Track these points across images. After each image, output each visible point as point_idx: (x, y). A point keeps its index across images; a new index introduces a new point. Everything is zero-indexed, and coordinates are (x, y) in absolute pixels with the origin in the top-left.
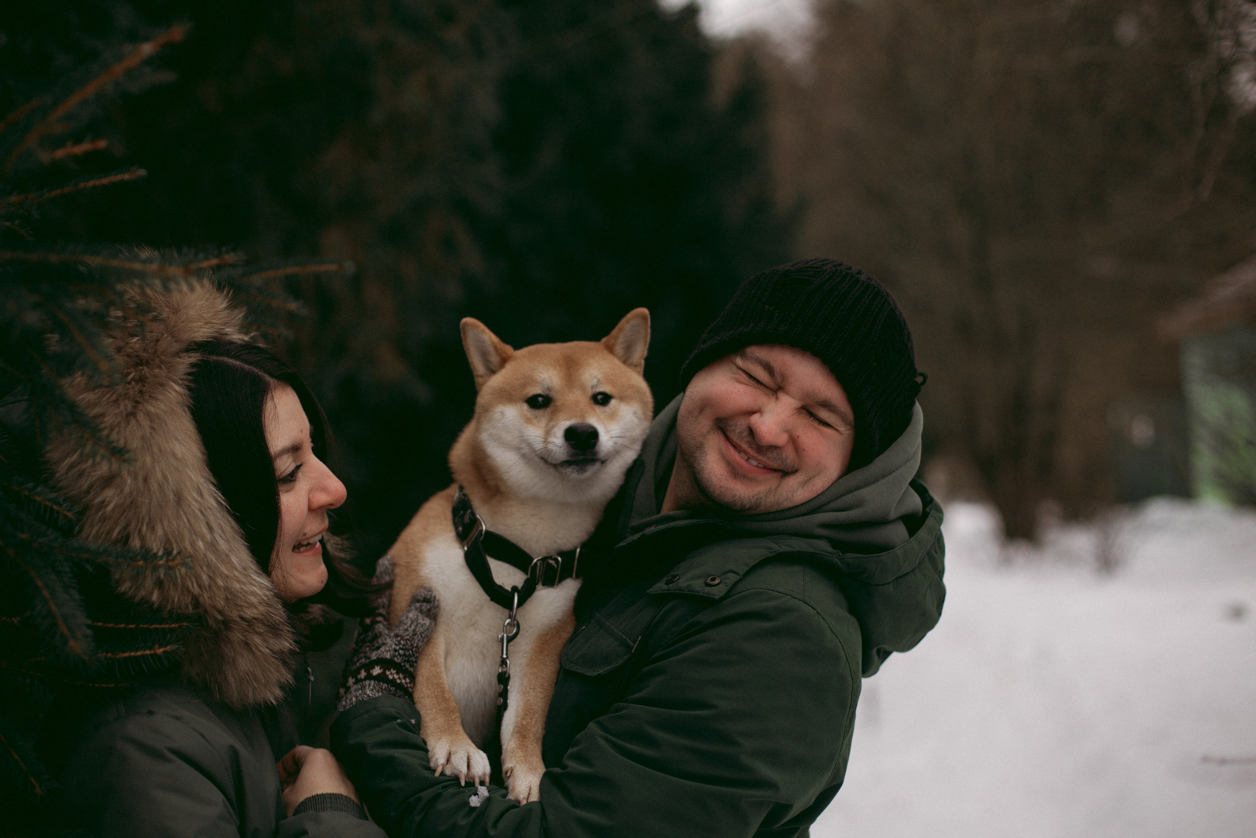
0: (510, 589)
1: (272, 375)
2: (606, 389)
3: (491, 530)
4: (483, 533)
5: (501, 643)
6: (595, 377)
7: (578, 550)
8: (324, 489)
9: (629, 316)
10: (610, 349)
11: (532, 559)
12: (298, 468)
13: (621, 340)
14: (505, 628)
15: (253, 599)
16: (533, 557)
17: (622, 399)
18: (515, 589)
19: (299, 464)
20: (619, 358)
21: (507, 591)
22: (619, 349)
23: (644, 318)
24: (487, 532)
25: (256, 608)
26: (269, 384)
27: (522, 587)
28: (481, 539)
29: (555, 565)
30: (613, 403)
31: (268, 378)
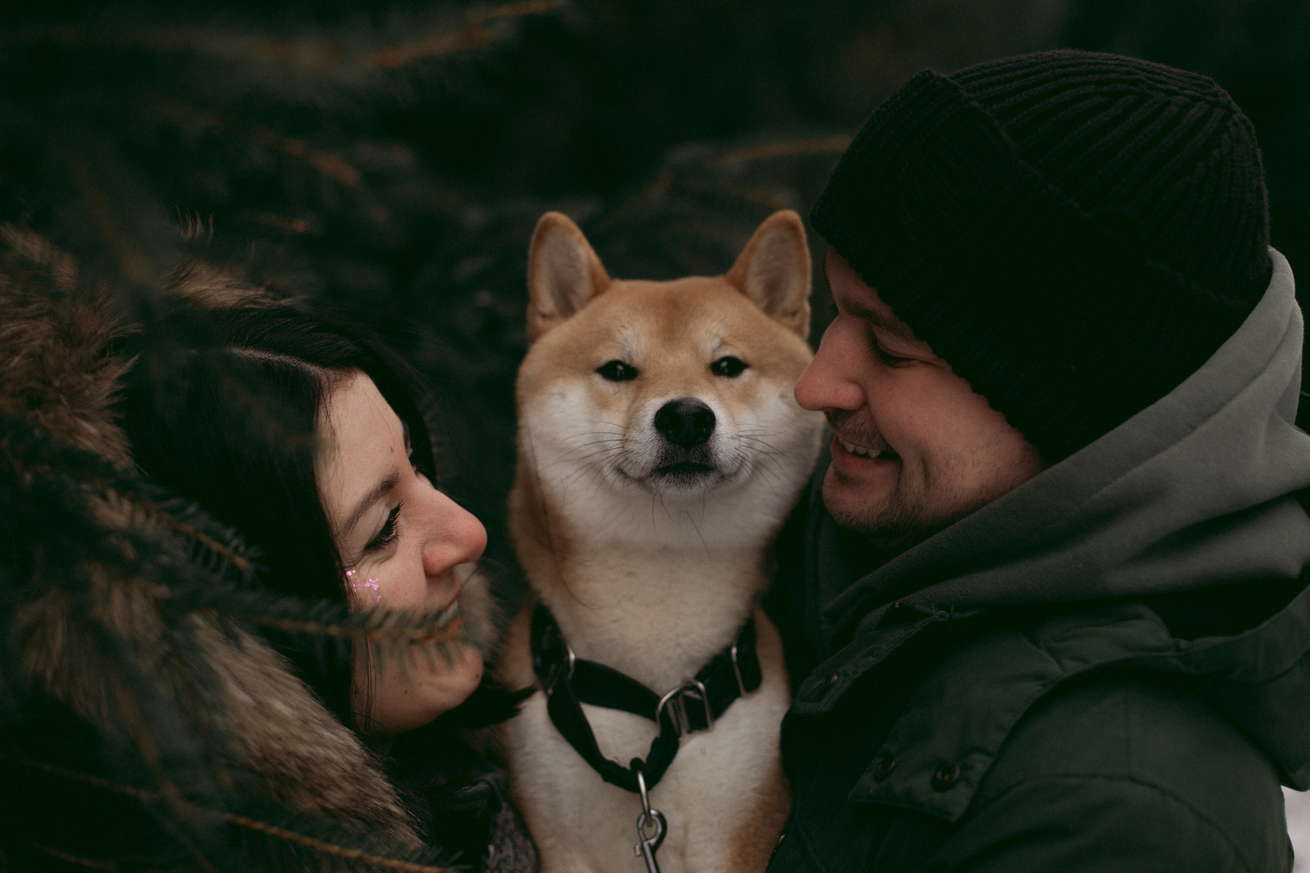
0: (628, 766)
1: (323, 364)
2: (736, 351)
3: (585, 656)
4: (572, 664)
5: (642, 858)
6: (716, 335)
7: (734, 651)
8: (448, 538)
9: (764, 225)
10: (741, 287)
11: (658, 699)
12: (394, 513)
13: (755, 265)
14: (641, 832)
15: (333, 773)
16: (659, 693)
17: (763, 370)
18: (636, 762)
19: (395, 505)
20: (755, 301)
21: (624, 769)
22: (755, 285)
23: (791, 227)
24: (578, 662)
25: (340, 788)
26: (320, 381)
27: (649, 758)
28: (570, 676)
29: (697, 696)
30: (747, 375)
31: (314, 369)
